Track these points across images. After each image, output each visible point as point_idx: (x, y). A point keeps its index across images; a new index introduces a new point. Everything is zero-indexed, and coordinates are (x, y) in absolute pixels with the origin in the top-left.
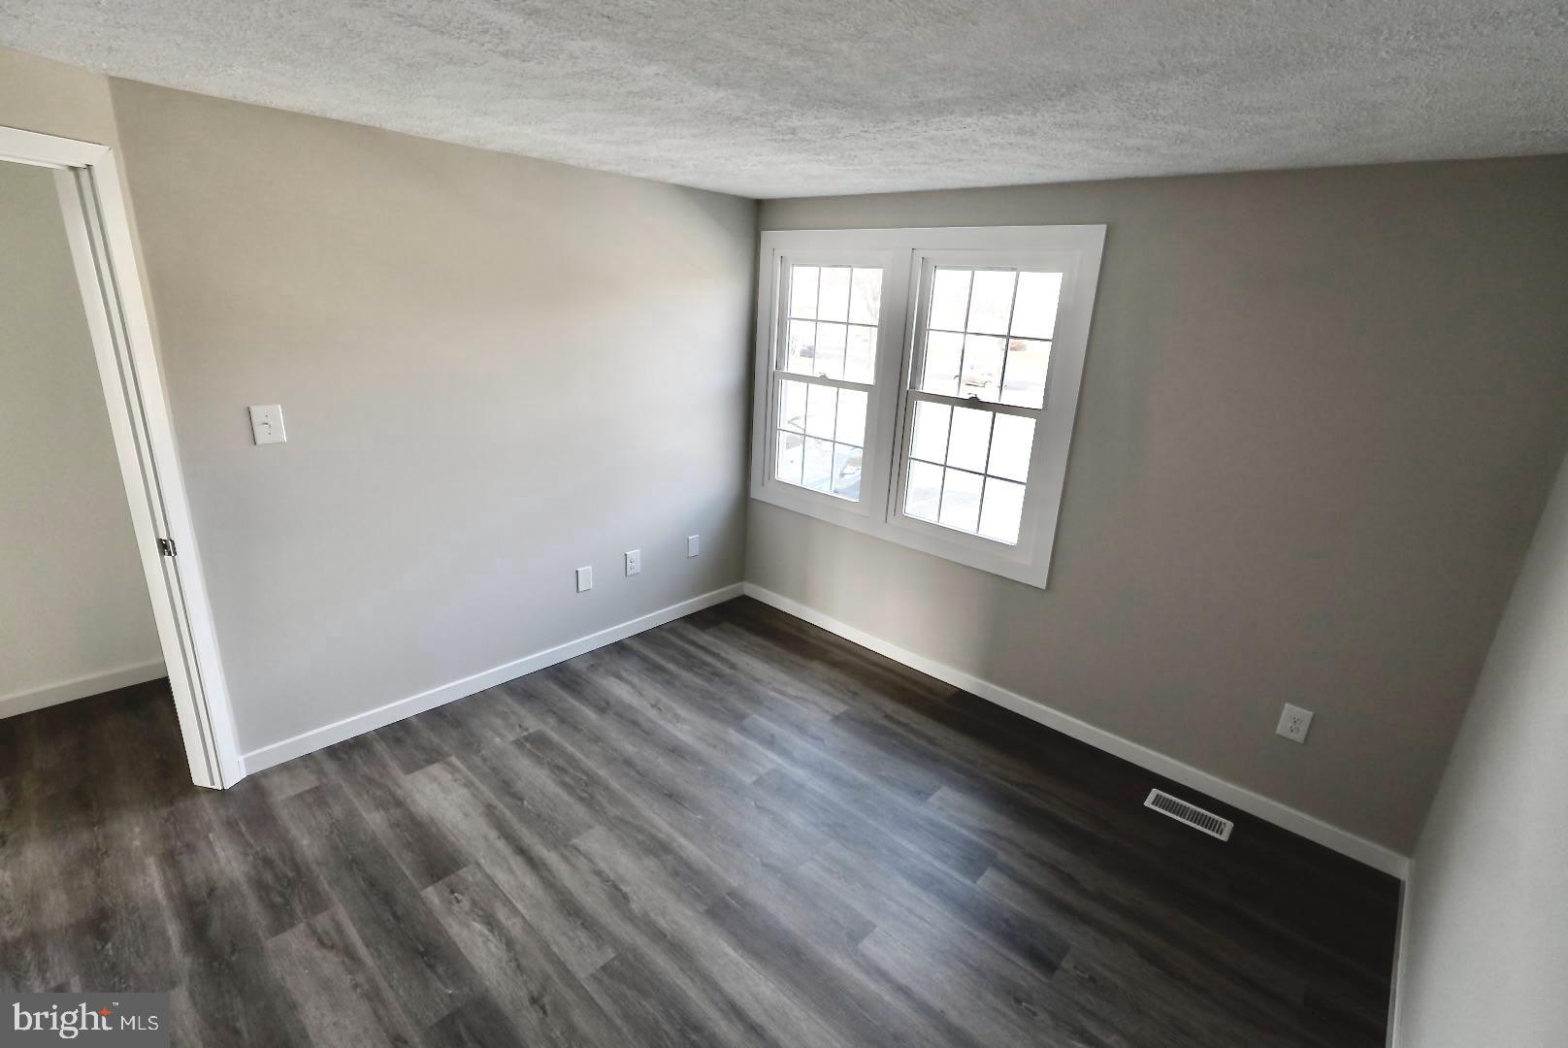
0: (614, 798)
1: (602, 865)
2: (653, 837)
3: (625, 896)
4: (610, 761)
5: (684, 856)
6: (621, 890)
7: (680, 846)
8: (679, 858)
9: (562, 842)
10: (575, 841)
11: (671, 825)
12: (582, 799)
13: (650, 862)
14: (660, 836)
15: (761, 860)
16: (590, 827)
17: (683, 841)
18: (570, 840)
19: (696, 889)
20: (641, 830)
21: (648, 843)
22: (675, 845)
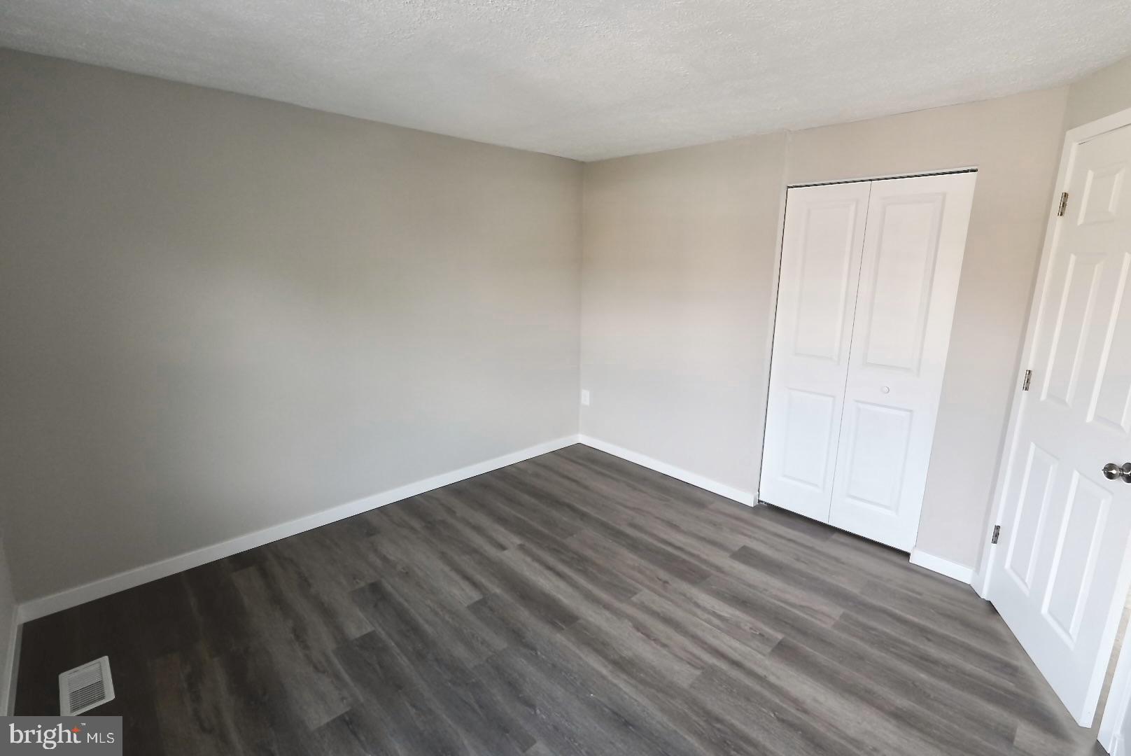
1: (664, 652)
2: (630, 674)
3: (638, 630)
5: (600, 658)
6: (642, 633)
7: (605, 666)
8: (606, 657)
9: (709, 673)
10: (698, 673)
12: (718, 720)
13: (627, 654)
14: (624, 676)
15: (536, 654)
16: (692, 686)
17: (604, 670)
18: (703, 673)
19: (587, 632)
20: (642, 682)
21: (635, 670)
22: (610, 667)
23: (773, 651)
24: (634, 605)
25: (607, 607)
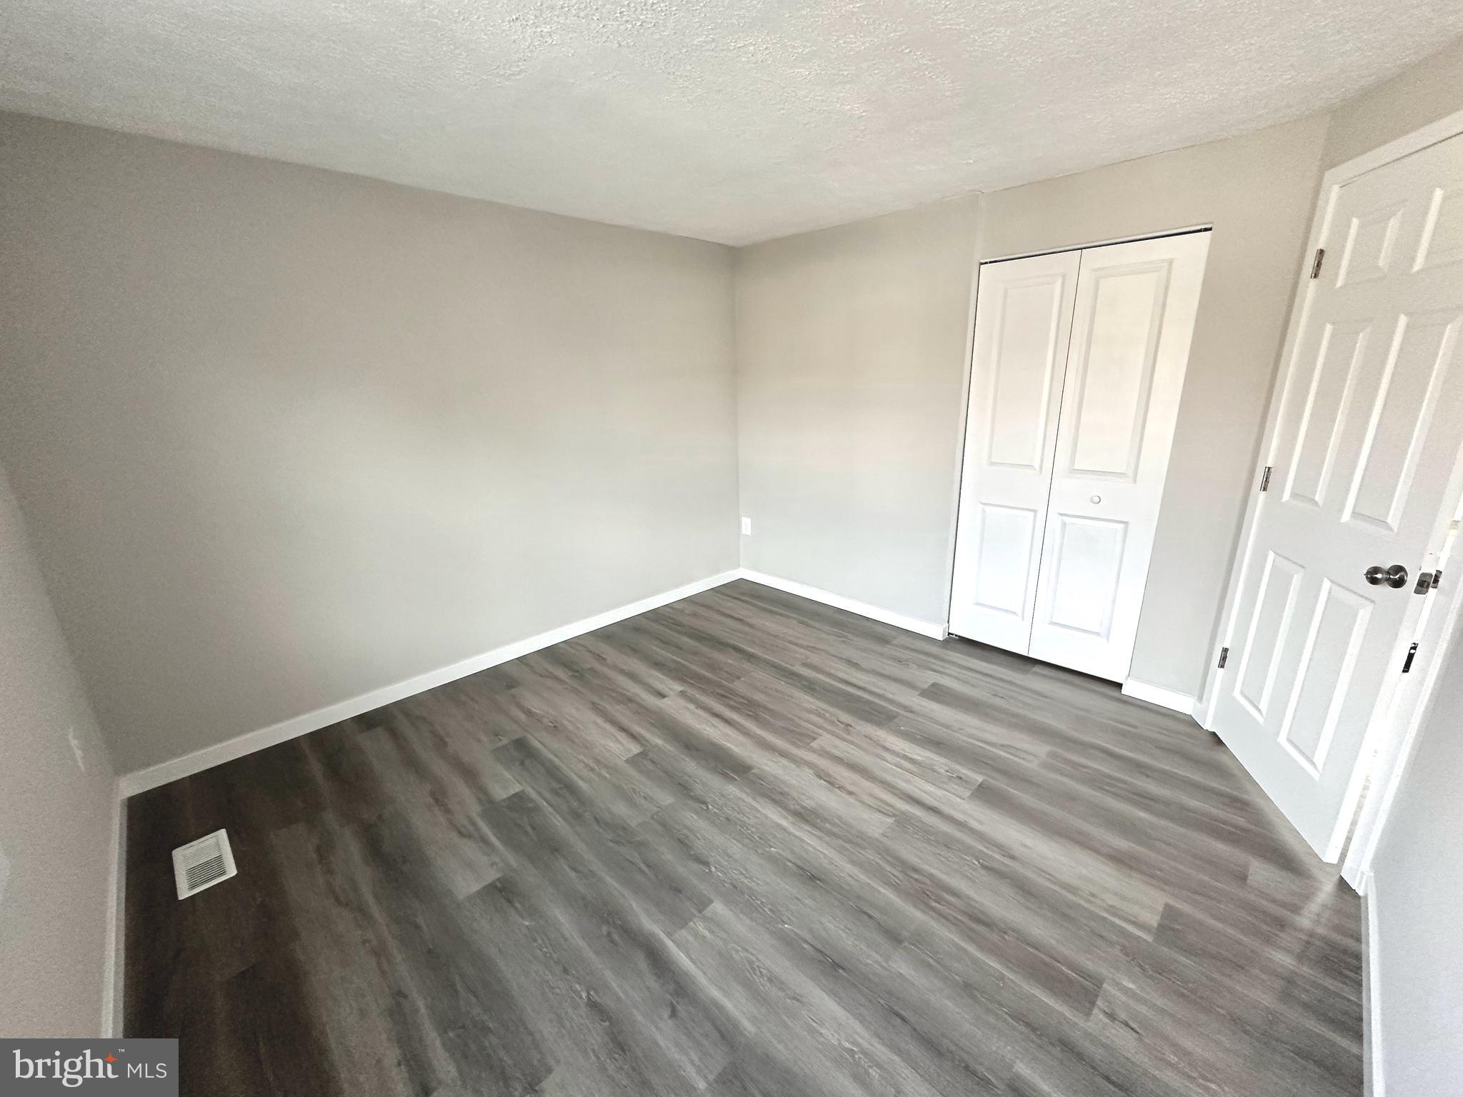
0: (877, 872)
1: (851, 800)
2: (814, 825)
4: (920, 939)
6: (825, 781)
8: (786, 809)
9: (903, 821)
10: (890, 820)
11: (802, 840)
12: (915, 870)
13: (808, 803)
14: (807, 827)
15: (707, 807)
16: (883, 835)
17: (784, 823)
18: (895, 821)
19: (763, 783)
23: (972, 794)
24: (814, 751)
25: (784, 754)
